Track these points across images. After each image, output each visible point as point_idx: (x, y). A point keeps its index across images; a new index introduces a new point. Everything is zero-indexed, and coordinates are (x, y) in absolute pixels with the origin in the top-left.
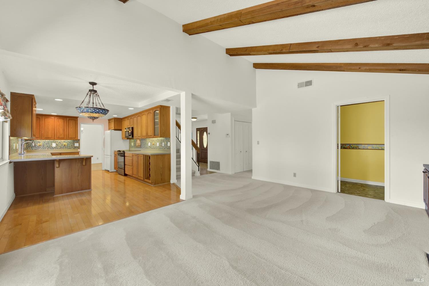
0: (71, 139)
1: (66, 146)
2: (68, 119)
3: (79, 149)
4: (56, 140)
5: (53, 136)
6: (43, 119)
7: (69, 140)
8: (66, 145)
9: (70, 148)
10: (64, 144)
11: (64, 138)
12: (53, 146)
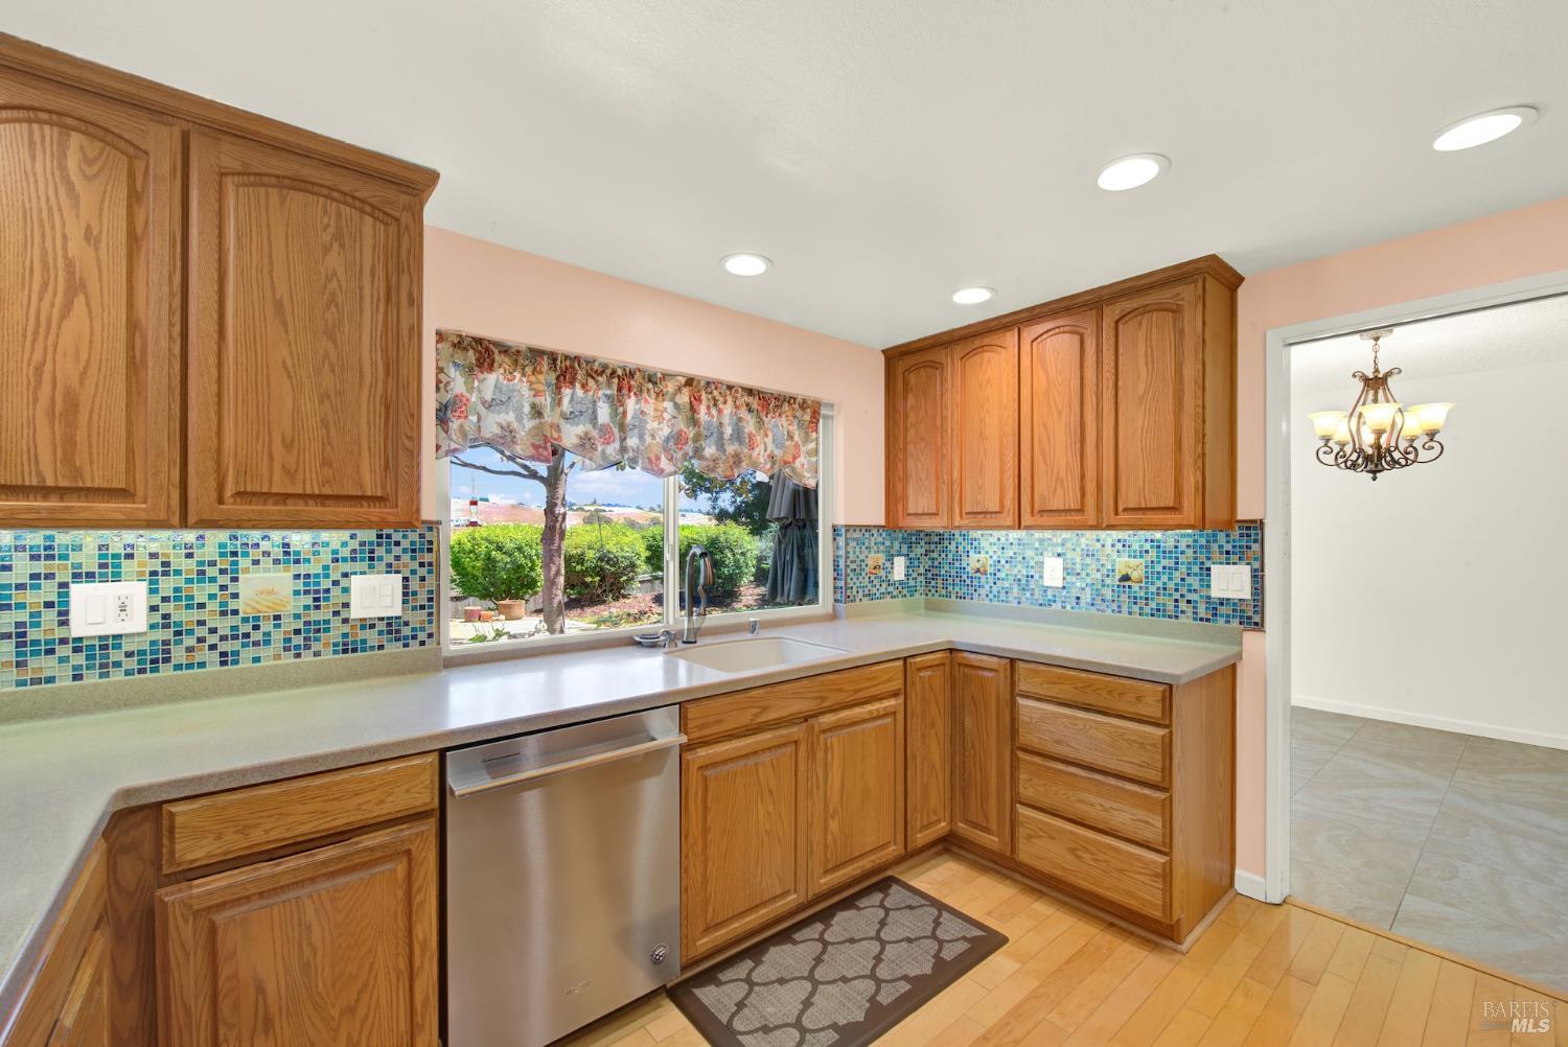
0: (1141, 516)
1: (1136, 587)
2: (1111, 313)
3: (1259, 626)
4: (1028, 528)
5: (1010, 494)
6: (958, 364)
7: (1158, 535)
8: (1135, 575)
9: (1171, 605)
10: (1124, 563)
11: (1081, 511)
12: (1047, 582)
